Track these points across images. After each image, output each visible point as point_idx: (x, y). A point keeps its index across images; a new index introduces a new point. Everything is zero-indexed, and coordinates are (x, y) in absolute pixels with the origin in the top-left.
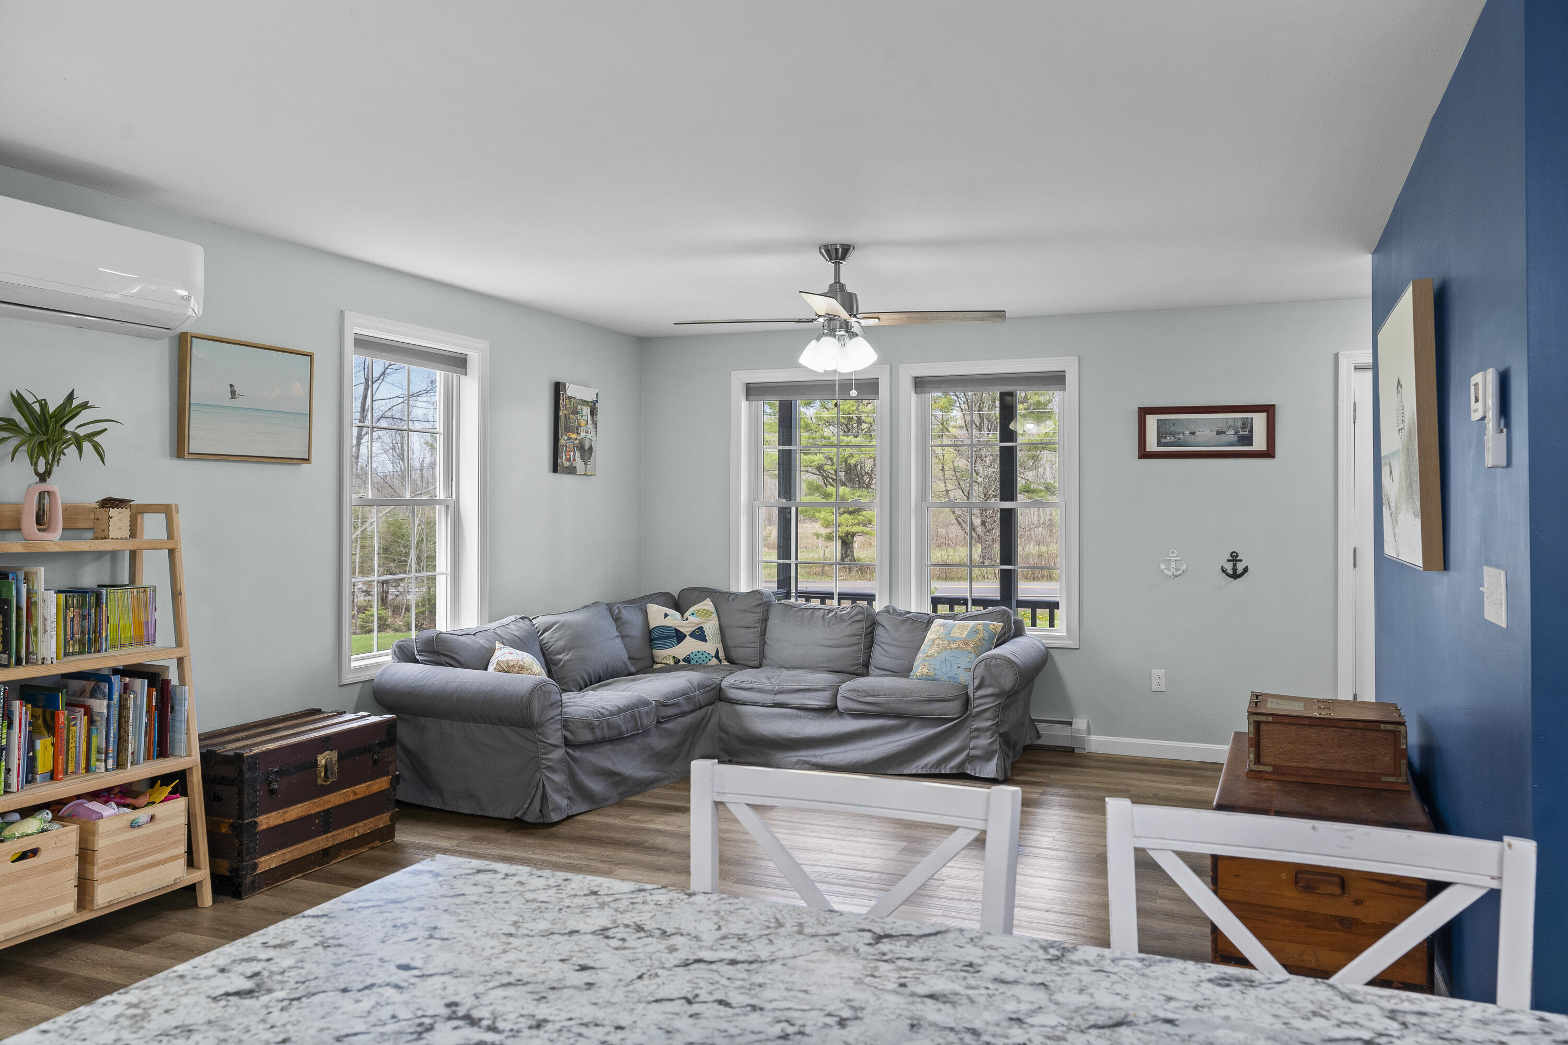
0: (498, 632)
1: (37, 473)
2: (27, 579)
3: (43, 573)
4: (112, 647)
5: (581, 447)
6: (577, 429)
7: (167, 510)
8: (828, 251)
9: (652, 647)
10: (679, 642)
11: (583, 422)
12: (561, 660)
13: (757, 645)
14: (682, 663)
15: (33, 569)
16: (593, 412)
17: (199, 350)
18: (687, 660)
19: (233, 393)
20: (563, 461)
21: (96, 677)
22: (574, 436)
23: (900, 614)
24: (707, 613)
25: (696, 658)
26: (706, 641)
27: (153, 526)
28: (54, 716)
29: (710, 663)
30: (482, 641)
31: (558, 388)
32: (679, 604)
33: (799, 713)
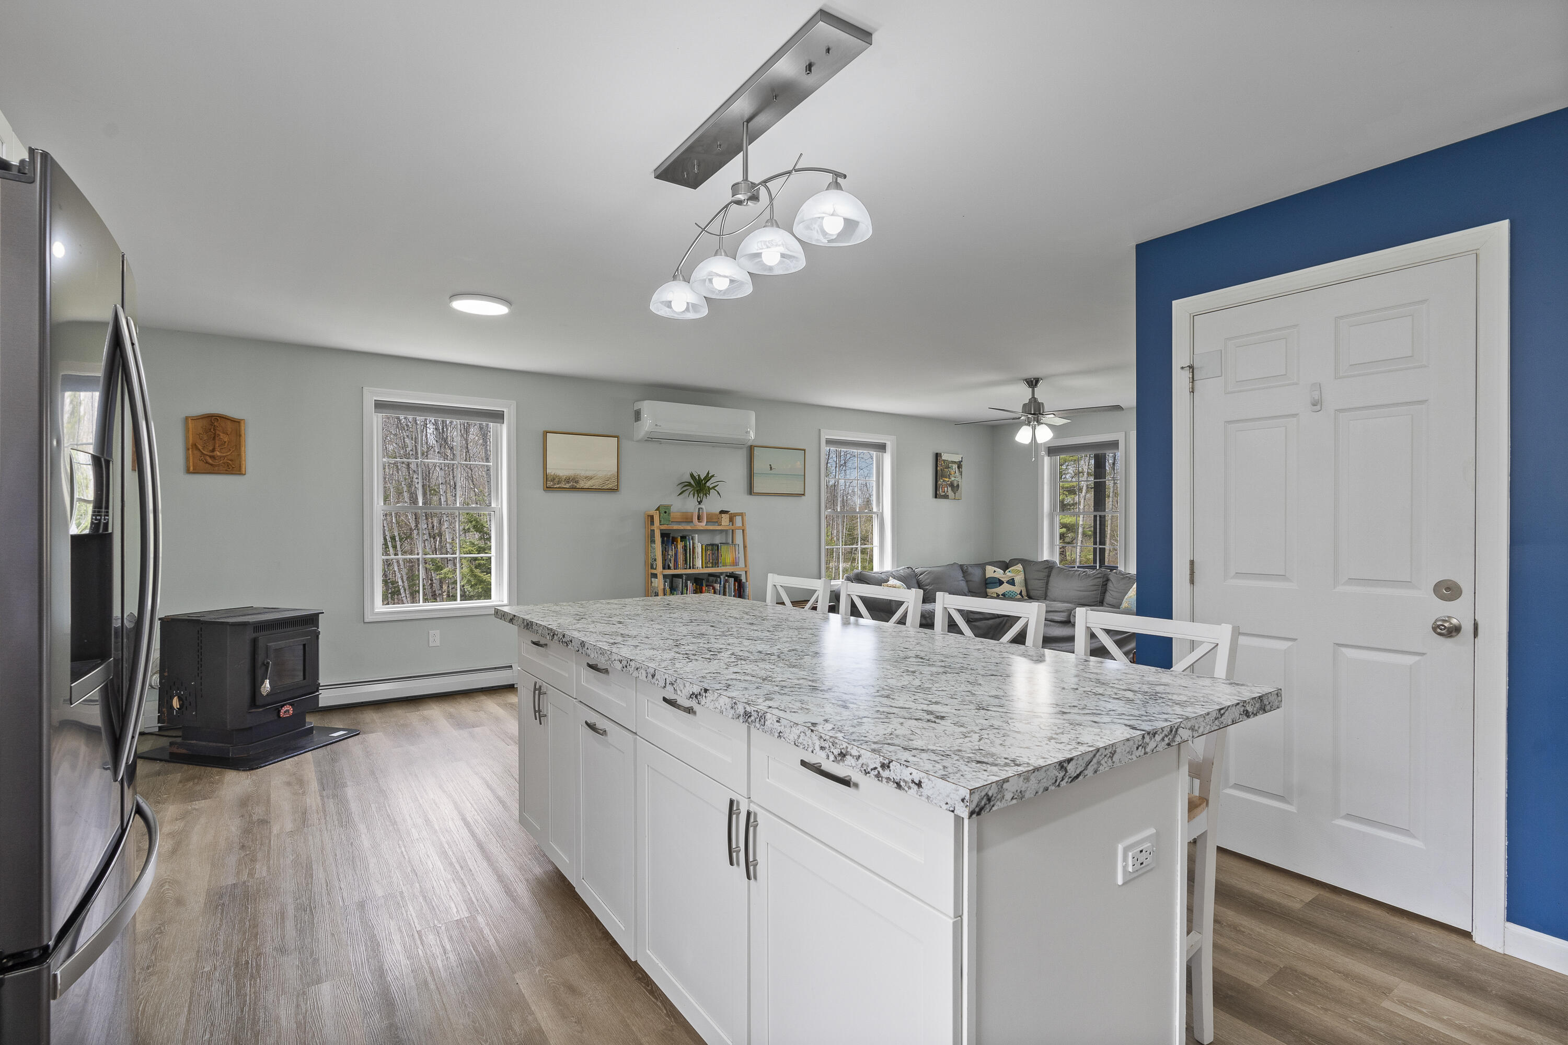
0: (893, 573)
1: (698, 501)
2: (692, 539)
3: (697, 537)
4: (723, 566)
5: (952, 485)
6: (949, 476)
7: (742, 515)
8: (1027, 382)
9: (986, 588)
10: (1000, 585)
11: (952, 472)
12: (927, 589)
13: (1044, 589)
14: (1001, 596)
15: (694, 535)
16: (960, 467)
17: (757, 452)
18: (1004, 595)
19: (771, 468)
20: (940, 492)
21: (716, 576)
22: (947, 479)
23: (1123, 575)
24: (1019, 571)
25: (1009, 594)
26: (1015, 586)
27: (738, 520)
28: (702, 588)
29: (1016, 597)
30: (883, 577)
31: (937, 456)
32: (1005, 566)
33: (1052, 623)
